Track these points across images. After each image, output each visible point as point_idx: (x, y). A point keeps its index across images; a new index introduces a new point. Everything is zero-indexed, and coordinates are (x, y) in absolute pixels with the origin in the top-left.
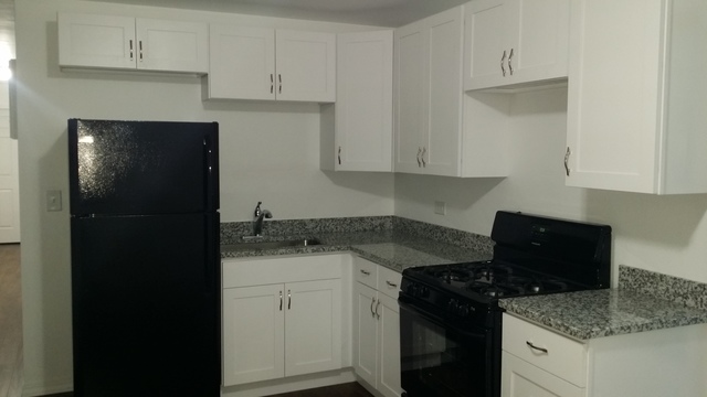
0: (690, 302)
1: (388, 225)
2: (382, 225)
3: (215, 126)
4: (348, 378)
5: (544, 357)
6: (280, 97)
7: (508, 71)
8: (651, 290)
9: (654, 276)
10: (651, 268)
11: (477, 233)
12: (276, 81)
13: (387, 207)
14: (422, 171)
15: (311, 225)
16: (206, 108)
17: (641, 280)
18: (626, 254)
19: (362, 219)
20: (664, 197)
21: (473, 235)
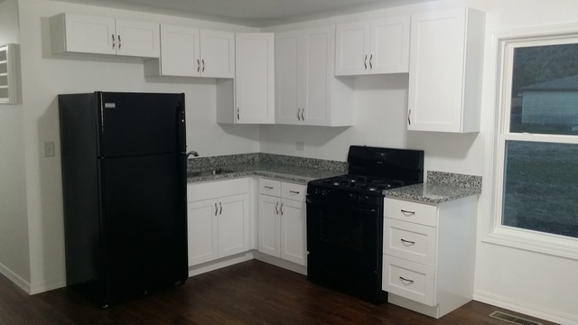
0: (468, 185)
1: (257, 159)
2: (253, 159)
3: (183, 95)
4: (250, 257)
5: (413, 216)
6: (204, 75)
7: (368, 66)
8: (446, 182)
9: (448, 174)
10: (446, 171)
11: (331, 159)
12: (201, 64)
13: (255, 147)
14: (301, 123)
15: (212, 161)
16: (147, 81)
17: (441, 179)
18: (431, 165)
19: (242, 155)
20: (464, 134)
21: (328, 161)
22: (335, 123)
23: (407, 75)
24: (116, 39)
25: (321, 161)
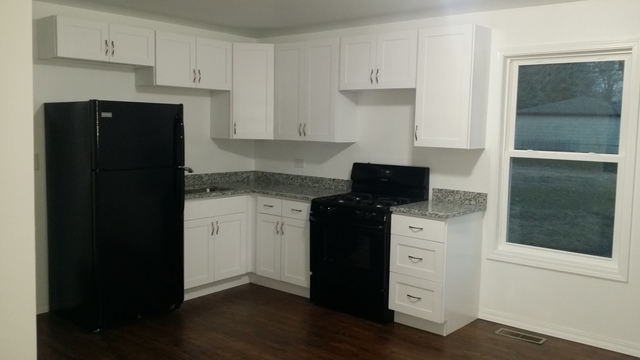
0: (473, 202)
1: (252, 177)
2: (248, 177)
4: (245, 281)
5: (421, 232)
6: (200, 86)
7: (374, 80)
8: (452, 199)
9: (453, 191)
10: (452, 188)
11: (333, 178)
12: (197, 74)
13: (250, 165)
14: (302, 138)
15: (206, 178)
16: (138, 91)
17: (445, 195)
18: (436, 182)
19: (236, 173)
20: (471, 150)
21: (330, 179)
22: (338, 139)
23: (413, 91)
24: (109, 45)
25: (322, 179)
